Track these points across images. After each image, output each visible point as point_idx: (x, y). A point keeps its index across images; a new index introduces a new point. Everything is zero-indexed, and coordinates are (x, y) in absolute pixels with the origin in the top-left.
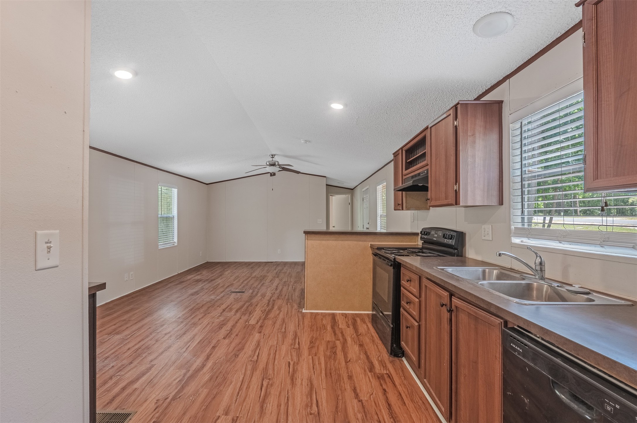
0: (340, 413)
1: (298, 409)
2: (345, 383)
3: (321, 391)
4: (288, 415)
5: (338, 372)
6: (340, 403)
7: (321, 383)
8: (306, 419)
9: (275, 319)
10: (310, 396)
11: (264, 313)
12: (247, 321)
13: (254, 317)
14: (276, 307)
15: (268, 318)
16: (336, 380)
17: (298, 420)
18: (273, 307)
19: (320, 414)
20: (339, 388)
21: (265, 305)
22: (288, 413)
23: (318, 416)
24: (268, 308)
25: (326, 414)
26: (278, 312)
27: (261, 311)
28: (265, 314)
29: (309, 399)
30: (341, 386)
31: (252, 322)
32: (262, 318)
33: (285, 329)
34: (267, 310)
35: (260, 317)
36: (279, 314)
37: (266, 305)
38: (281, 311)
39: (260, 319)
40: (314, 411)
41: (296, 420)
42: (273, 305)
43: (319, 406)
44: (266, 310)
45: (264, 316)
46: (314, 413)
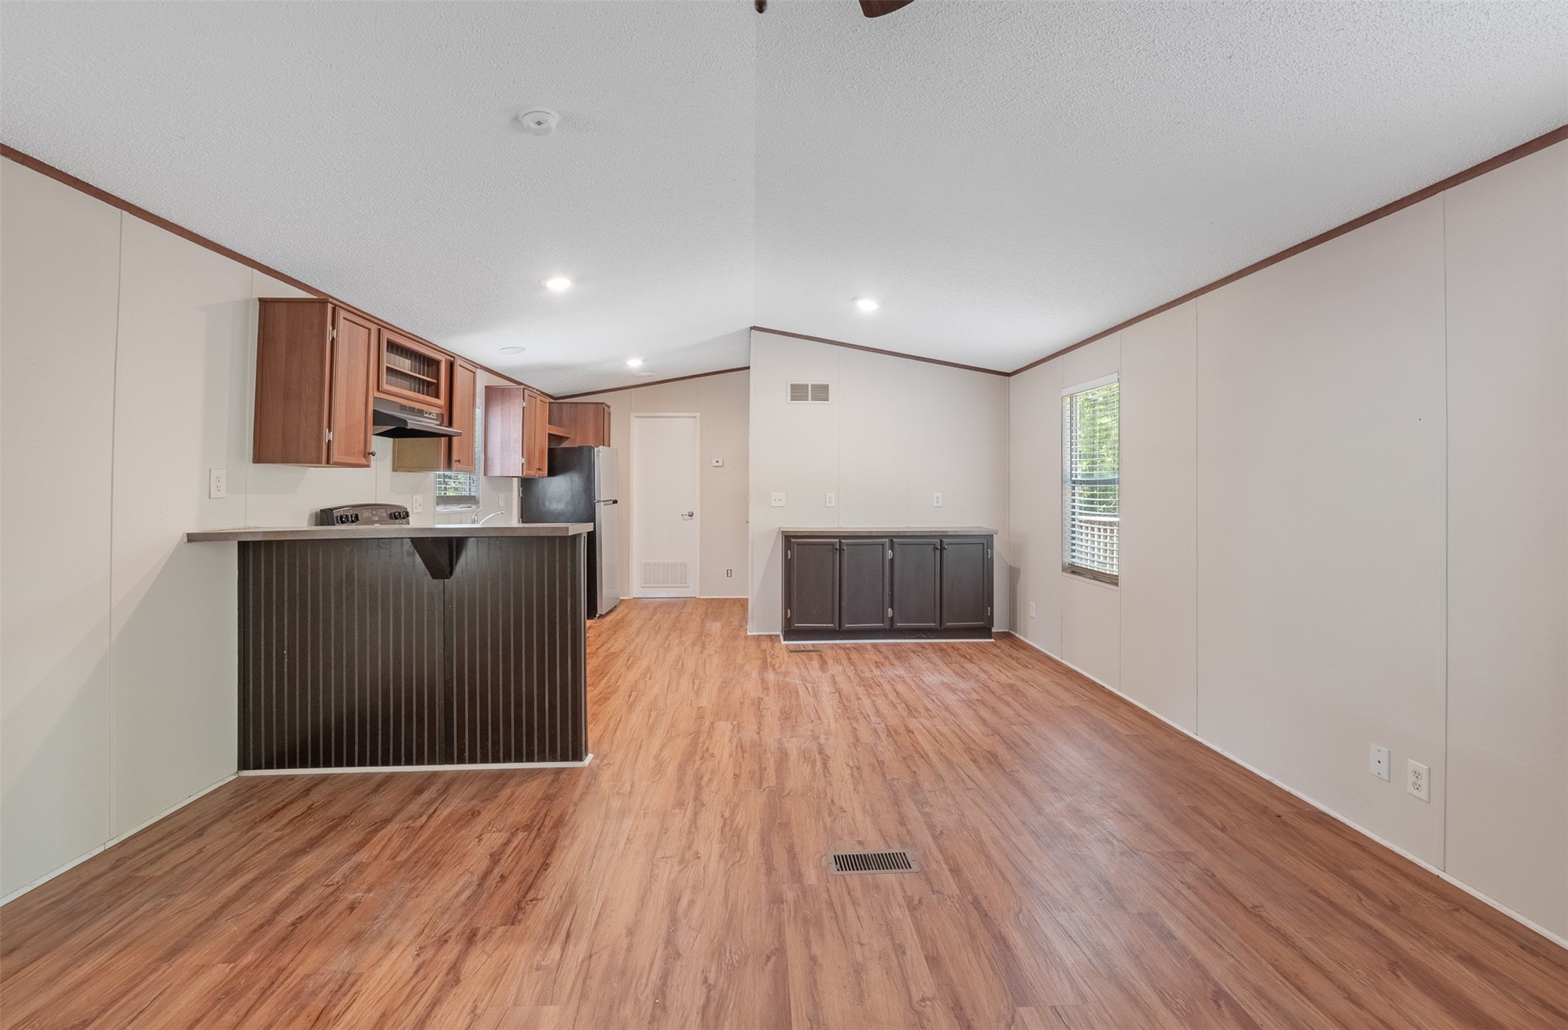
9: (673, 735)
11: (704, 749)
12: (738, 728)
13: (727, 739)
14: (671, 770)
15: (691, 736)
18: (681, 769)
21: (710, 780)
24: (695, 768)
26: (666, 754)
27: (713, 755)
28: (700, 745)
31: (724, 727)
32: (706, 736)
33: (650, 715)
34: (698, 758)
35: (711, 738)
36: (662, 748)
37: (706, 779)
38: (656, 757)
39: (709, 732)
42: (680, 783)
44: (701, 759)
45: (700, 741)
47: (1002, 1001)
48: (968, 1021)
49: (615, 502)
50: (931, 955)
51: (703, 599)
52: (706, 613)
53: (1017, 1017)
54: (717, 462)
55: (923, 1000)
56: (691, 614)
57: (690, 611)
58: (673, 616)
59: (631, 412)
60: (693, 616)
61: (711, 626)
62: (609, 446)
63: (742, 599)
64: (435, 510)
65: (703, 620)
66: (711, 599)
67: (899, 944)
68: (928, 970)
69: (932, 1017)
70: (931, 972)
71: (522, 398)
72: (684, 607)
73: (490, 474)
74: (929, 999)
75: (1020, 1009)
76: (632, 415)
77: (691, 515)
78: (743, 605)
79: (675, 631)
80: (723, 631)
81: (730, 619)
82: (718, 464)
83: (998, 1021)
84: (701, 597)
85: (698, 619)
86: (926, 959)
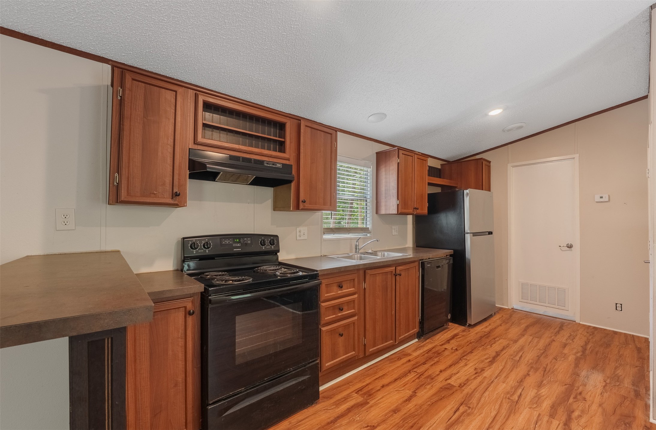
0: (442, 395)
1: (480, 416)
2: (408, 410)
3: (442, 418)
4: (493, 418)
5: (401, 423)
6: (433, 401)
7: (435, 424)
8: (477, 407)
10: (459, 420)
16: (414, 417)
17: (485, 410)
19: (461, 403)
20: (421, 410)
22: (493, 419)
23: (464, 403)
25: (455, 401)
29: (462, 418)
30: (416, 410)
40: (465, 407)
41: (488, 411)
43: (456, 408)
46: (466, 406)
49: (490, 233)
51: (584, 325)
52: (584, 349)
54: (601, 197)
56: (565, 346)
57: (564, 340)
58: (542, 343)
59: (508, 163)
60: (566, 351)
61: (587, 377)
62: (489, 190)
63: (638, 337)
64: (321, 237)
65: (577, 363)
66: (594, 328)
71: (397, 156)
72: (558, 332)
73: (383, 211)
76: (509, 165)
77: (570, 247)
78: (639, 350)
79: (537, 370)
80: (606, 395)
81: (619, 372)
82: (602, 200)
84: (581, 323)
85: (571, 358)
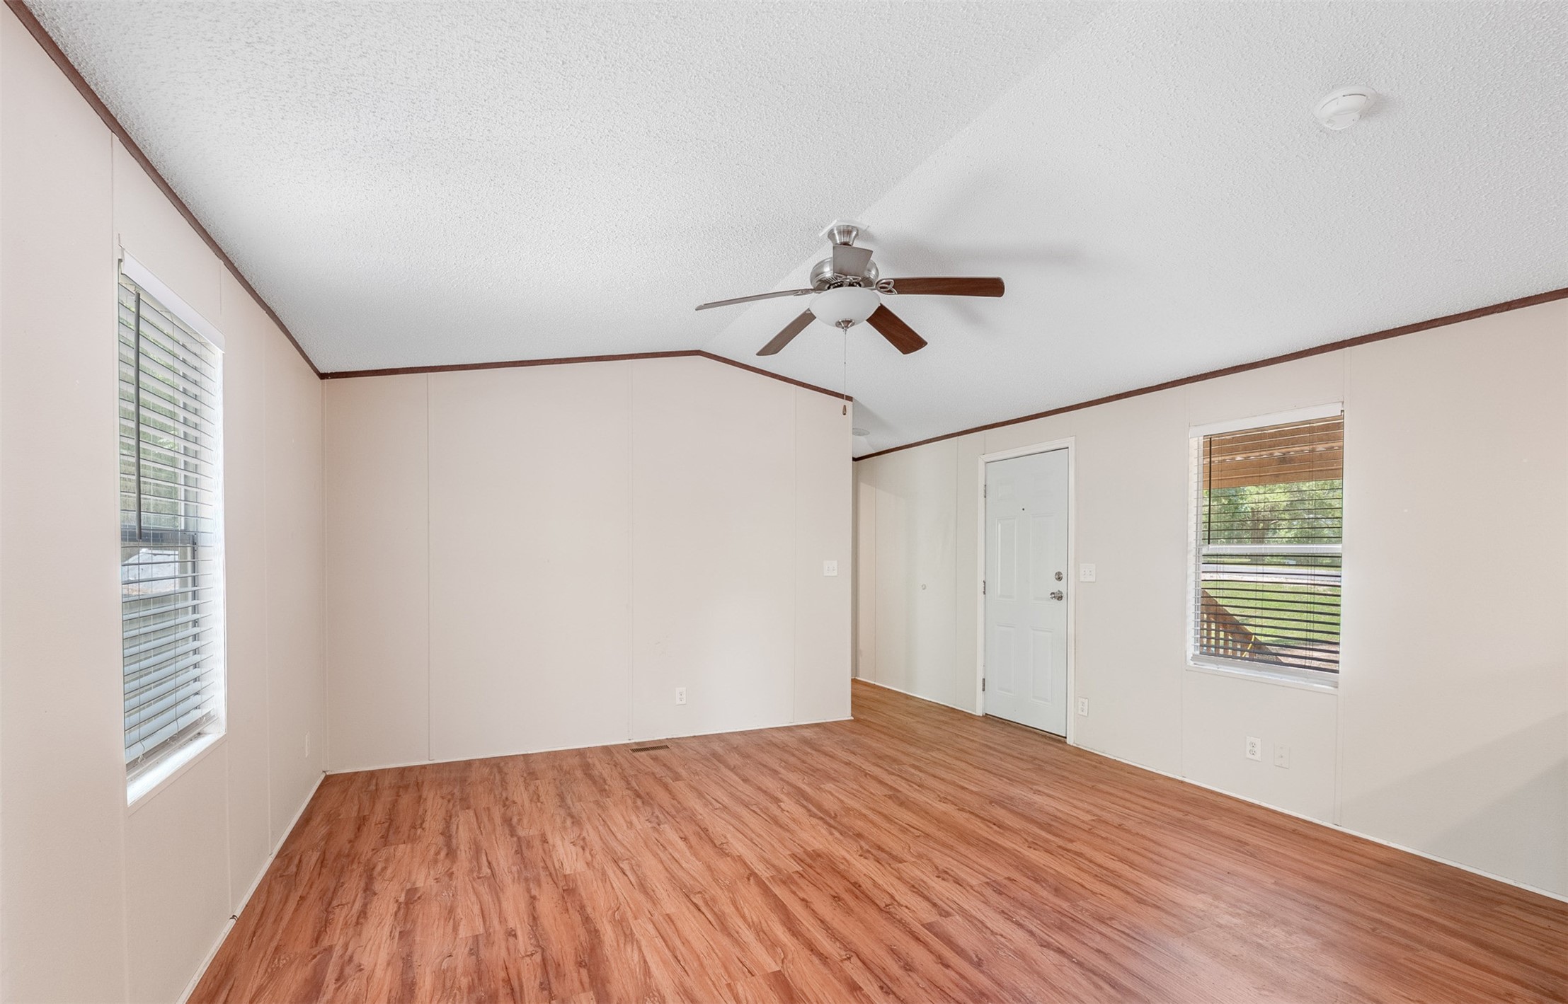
47: (792, 971)
48: (814, 954)
50: (858, 992)
53: (780, 964)
55: (849, 958)
67: (889, 994)
68: (856, 980)
69: (839, 950)
70: (852, 979)
74: (845, 959)
75: (778, 969)
83: (793, 958)
86: (860, 987)
